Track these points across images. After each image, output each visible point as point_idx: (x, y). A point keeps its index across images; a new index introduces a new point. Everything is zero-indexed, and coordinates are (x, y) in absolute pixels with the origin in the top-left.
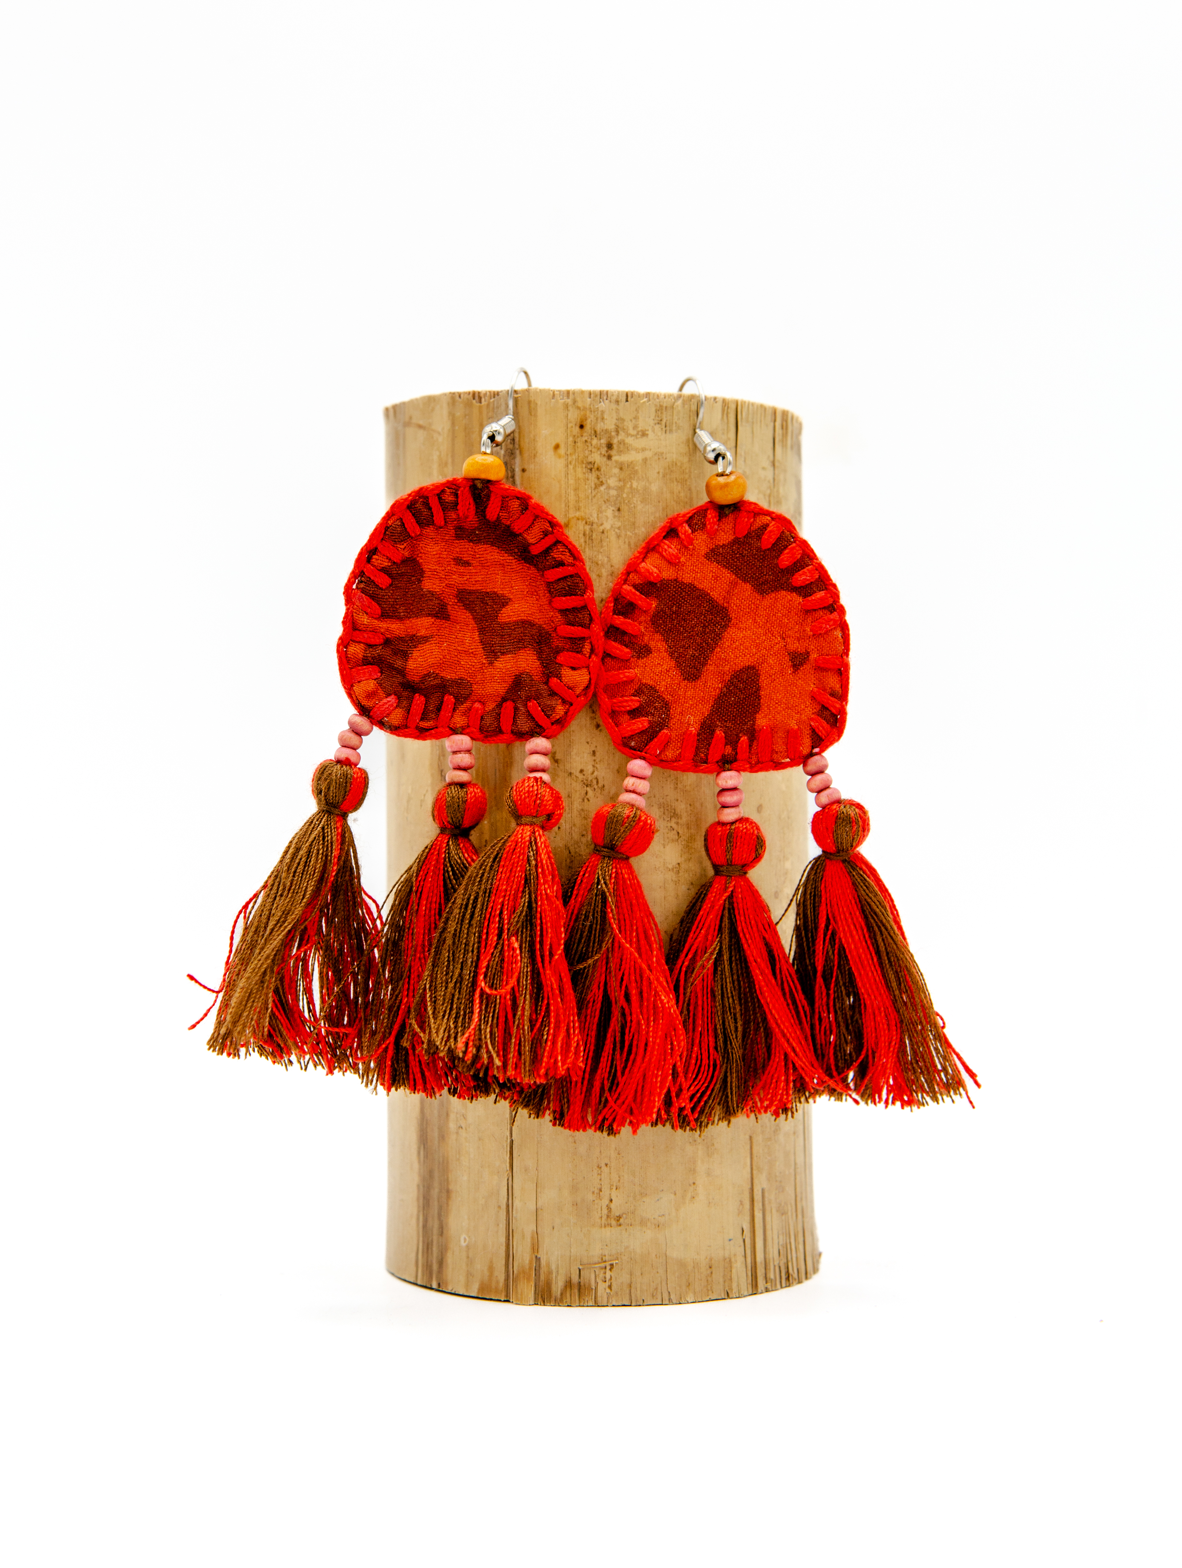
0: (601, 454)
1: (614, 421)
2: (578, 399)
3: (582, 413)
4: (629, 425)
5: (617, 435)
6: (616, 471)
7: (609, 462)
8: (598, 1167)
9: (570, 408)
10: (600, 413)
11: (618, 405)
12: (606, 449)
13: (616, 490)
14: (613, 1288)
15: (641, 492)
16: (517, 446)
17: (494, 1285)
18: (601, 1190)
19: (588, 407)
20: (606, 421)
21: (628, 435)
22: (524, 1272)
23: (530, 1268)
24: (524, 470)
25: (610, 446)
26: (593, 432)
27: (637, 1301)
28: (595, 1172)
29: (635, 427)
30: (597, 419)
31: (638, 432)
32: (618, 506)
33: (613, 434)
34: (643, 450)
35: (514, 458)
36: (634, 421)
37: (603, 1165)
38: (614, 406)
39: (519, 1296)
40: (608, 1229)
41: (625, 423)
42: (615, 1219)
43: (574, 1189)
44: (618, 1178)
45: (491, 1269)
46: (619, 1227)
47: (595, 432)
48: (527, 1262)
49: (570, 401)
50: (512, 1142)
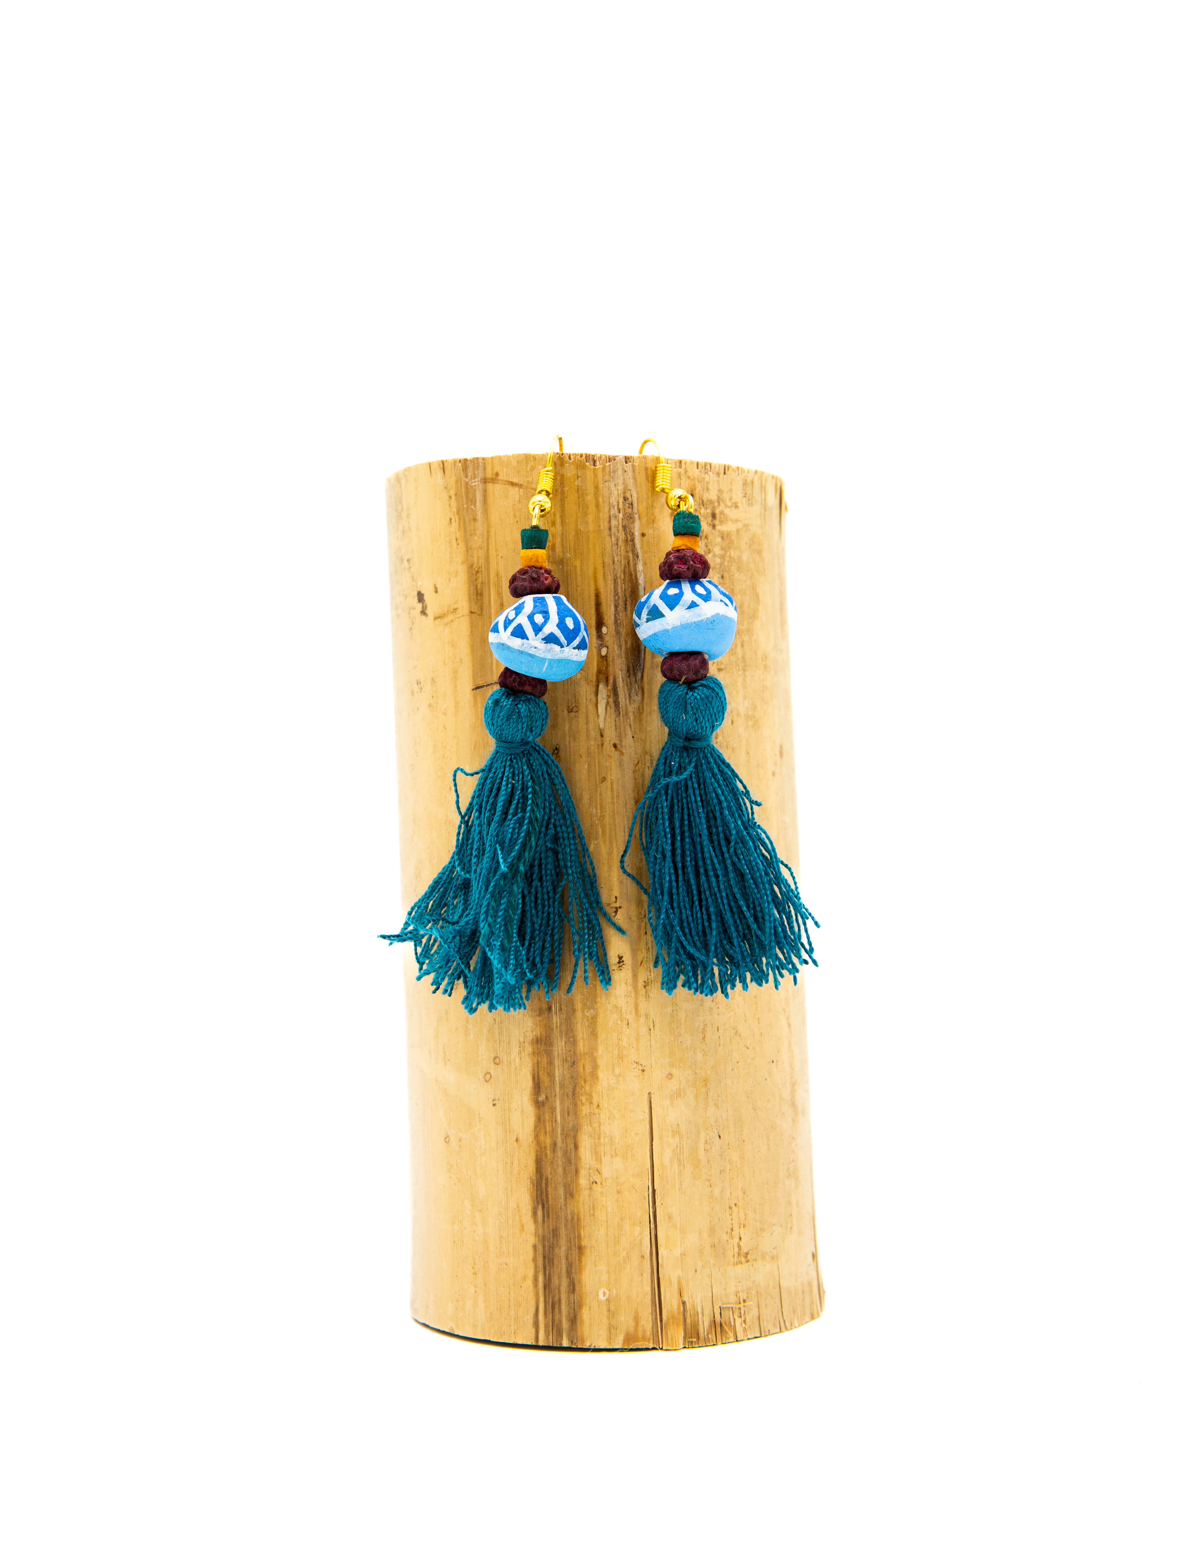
0: (707, 523)
1: (716, 492)
2: (689, 469)
3: (692, 482)
4: (726, 496)
5: (719, 505)
6: (719, 540)
7: (714, 531)
8: (729, 1207)
9: (682, 477)
10: (705, 484)
11: (719, 477)
12: (711, 518)
13: (720, 558)
14: (747, 1322)
15: (736, 561)
16: (635, 510)
17: (640, 1334)
18: (732, 1230)
19: (696, 477)
20: (710, 492)
21: (726, 506)
22: (673, 1317)
23: (679, 1313)
24: (643, 535)
25: (714, 516)
26: (701, 501)
27: (765, 1332)
28: (728, 1212)
29: (731, 499)
30: (703, 490)
31: (733, 503)
32: (721, 573)
33: (716, 504)
34: (737, 521)
35: (633, 522)
36: (729, 492)
37: (733, 1205)
38: (716, 478)
39: (670, 1341)
40: (739, 1266)
41: (724, 495)
42: (744, 1256)
43: (712, 1231)
44: (744, 1217)
45: (637, 1319)
46: (748, 1264)
47: (703, 501)
48: (676, 1307)
49: (682, 470)
50: (654, 1191)
